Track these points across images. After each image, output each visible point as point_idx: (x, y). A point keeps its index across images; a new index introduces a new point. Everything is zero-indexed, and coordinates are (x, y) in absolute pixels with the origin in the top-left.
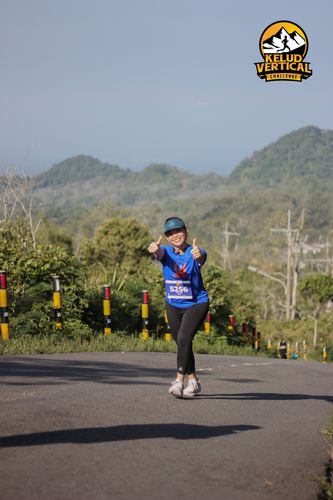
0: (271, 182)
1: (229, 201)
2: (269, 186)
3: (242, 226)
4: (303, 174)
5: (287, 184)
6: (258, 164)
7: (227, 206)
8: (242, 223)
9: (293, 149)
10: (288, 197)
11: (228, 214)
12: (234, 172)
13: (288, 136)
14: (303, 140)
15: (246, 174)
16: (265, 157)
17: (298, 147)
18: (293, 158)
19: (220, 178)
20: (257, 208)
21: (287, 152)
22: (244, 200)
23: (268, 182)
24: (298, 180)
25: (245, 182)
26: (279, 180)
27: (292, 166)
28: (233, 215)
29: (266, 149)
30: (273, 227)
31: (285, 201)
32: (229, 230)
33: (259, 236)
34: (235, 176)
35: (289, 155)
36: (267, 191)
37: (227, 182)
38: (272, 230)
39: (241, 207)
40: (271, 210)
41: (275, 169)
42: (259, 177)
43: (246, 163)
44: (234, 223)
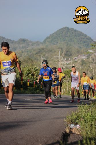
0: (55, 43)
1: (43, 49)
2: (54, 45)
3: (47, 56)
4: (64, 41)
5: (60, 44)
6: (51, 38)
7: (42, 50)
8: (46, 55)
9: (61, 33)
10: (60, 47)
11: (43, 53)
12: (44, 41)
13: (60, 30)
14: (64, 31)
15: (48, 41)
16: (53, 36)
17: (63, 33)
18: (61, 36)
19: (40, 42)
20: (51, 51)
21: (59, 34)
22: (47, 49)
23: (54, 43)
24: (63, 43)
25: (47, 43)
26: (57, 43)
27: (61, 38)
28: (44, 53)
29: (53, 34)
30: (55, 56)
31: (59, 49)
32: (43, 57)
33: (52, 59)
34: (45, 42)
35: (60, 35)
36: (54, 46)
37: (42, 44)
38: (55, 57)
39: (46, 51)
40: (55, 51)
41: (56, 39)
42: (51, 42)
43: (47, 38)
44: (44, 55)
